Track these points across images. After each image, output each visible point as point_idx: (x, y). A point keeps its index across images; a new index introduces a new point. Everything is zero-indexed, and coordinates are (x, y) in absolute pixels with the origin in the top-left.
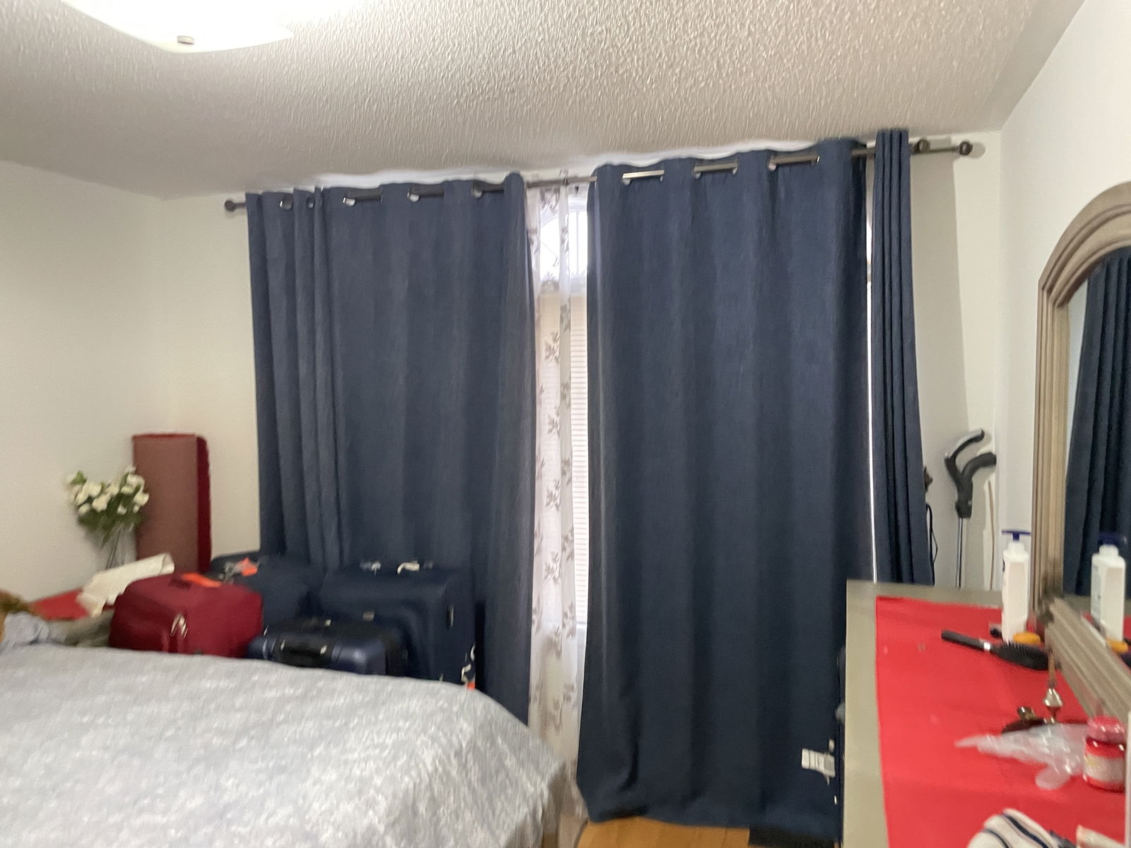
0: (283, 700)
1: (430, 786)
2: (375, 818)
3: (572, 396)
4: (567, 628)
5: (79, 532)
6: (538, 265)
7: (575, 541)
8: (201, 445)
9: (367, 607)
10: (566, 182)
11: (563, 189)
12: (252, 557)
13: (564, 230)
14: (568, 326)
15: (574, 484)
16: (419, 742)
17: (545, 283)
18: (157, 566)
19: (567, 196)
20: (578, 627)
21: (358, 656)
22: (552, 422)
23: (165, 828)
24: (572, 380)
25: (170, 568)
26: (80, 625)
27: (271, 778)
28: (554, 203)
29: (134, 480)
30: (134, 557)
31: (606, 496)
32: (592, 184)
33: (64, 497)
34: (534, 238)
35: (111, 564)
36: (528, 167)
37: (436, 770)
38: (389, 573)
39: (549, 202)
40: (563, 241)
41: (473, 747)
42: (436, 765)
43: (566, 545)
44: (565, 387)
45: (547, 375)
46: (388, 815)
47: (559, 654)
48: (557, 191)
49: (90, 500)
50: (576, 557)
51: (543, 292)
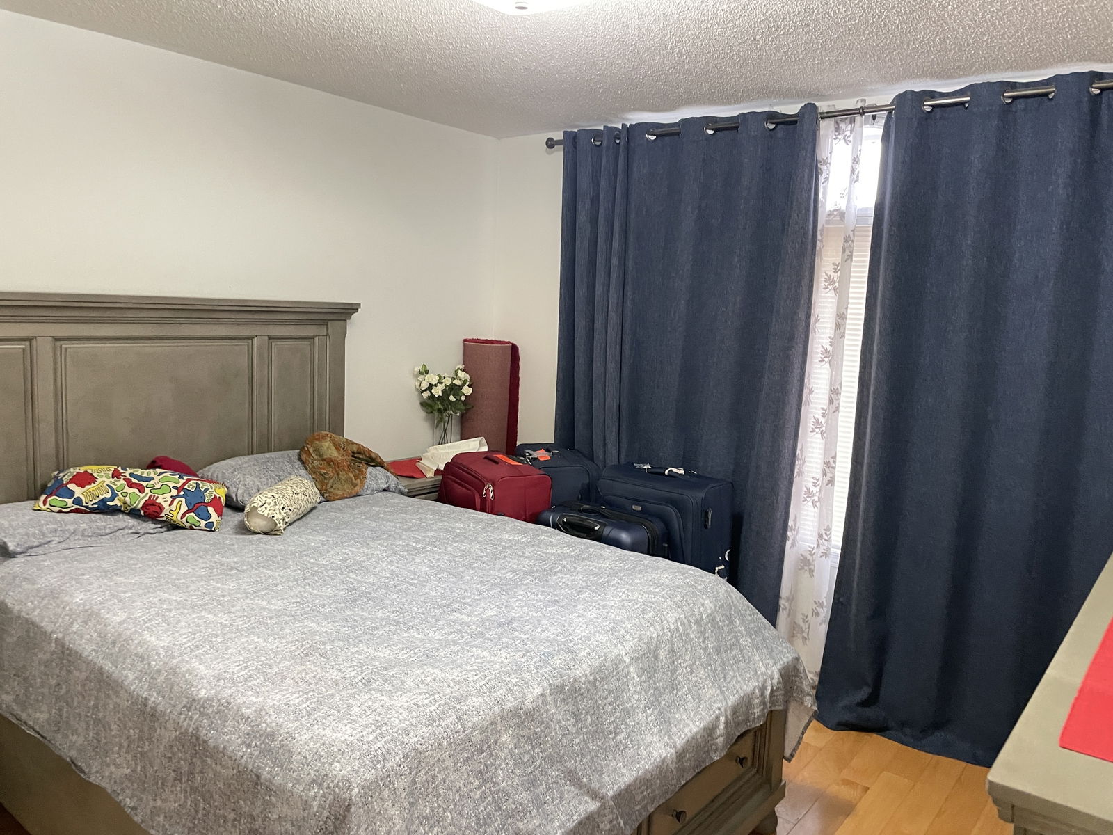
0: (561, 557)
1: (671, 641)
2: (624, 651)
3: (847, 327)
4: (821, 550)
5: (422, 413)
6: (824, 197)
7: (837, 469)
8: (514, 349)
9: (637, 501)
10: (862, 112)
11: (858, 118)
12: (547, 448)
13: (856, 160)
14: (850, 257)
15: (840, 414)
16: (665, 605)
17: (831, 214)
18: (475, 445)
19: (861, 127)
20: (832, 550)
21: (625, 537)
22: (825, 352)
23: (468, 624)
24: (849, 311)
25: (485, 449)
26: (418, 483)
27: (546, 607)
28: (848, 133)
29: (462, 375)
30: (459, 437)
31: (872, 427)
32: (890, 113)
33: (412, 383)
34: (823, 167)
35: (442, 441)
36: (823, 97)
37: (677, 629)
38: (657, 474)
39: (844, 132)
40: (853, 171)
41: (712, 620)
42: (677, 626)
43: (827, 470)
44: (841, 317)
45: (824, 305)
46: (634, 651)
47: (811, 572)
48: (853, 121)
49: (430, 387)
50: (836, 483)
51: (828, 222)
